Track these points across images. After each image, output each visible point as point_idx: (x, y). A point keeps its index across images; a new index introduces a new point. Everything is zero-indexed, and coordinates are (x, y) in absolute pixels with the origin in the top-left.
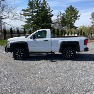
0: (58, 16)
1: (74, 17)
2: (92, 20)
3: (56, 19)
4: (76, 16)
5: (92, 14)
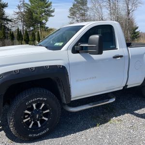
0: (19, 7)
1: (45, 11)
2: (71, 19)
3: (18, 13)
4: (48, 11)
5: (70, 10)
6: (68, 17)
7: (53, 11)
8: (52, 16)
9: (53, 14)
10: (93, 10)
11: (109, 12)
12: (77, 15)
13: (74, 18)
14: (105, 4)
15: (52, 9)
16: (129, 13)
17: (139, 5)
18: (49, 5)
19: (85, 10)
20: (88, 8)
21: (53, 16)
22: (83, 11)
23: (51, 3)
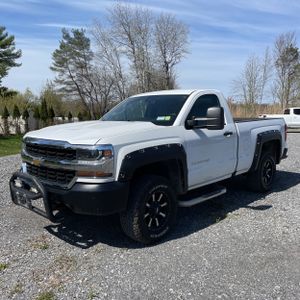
4: (5, 54)
5: (55, 55)
6: (52, 68)
7: (17, 56)
8: (15, 65)
9: (17, 61)
10: (101, 57)
11: (132, 64)
12: (71, 67)
13: (63, 72)
14: (124, 48)
15: (15, 51)
16: (167, 68)
17: (183, 54)
18: (10, 42)
19: (87, 58)
20: (91, 54)
21: (18, 65)
22: (82, 59)
23: (12, 38)
